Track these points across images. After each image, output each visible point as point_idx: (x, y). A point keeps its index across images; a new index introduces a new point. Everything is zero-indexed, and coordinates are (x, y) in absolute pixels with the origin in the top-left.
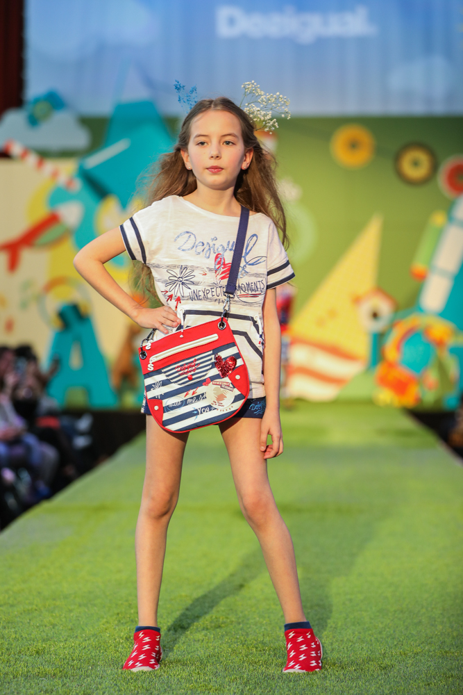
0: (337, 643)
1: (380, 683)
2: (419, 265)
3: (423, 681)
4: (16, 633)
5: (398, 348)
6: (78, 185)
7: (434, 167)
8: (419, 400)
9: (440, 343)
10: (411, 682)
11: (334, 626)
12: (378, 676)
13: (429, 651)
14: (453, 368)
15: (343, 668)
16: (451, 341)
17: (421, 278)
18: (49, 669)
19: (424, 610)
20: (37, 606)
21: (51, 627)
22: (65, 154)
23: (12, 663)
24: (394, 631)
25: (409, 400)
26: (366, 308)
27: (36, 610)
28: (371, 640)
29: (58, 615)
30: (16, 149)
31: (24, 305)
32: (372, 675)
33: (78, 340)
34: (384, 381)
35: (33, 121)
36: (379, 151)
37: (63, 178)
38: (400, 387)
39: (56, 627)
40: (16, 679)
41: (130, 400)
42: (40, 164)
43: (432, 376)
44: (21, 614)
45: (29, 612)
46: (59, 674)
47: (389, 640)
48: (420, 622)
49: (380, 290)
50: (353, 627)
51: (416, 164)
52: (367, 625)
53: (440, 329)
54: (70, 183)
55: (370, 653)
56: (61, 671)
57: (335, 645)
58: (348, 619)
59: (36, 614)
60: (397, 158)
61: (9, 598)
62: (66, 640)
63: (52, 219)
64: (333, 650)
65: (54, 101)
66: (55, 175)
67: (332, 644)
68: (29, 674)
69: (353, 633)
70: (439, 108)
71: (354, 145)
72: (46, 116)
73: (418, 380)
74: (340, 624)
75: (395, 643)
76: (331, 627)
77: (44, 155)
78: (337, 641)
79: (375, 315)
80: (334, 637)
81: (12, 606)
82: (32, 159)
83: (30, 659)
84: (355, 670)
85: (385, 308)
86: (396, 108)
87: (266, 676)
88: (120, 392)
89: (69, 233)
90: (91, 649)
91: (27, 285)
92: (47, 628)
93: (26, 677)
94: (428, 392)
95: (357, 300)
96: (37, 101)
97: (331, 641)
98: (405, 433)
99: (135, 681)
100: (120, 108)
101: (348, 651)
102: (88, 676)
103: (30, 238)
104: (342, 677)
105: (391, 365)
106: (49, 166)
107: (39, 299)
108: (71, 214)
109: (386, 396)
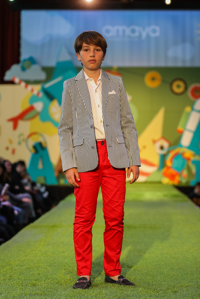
0: (155, 282)
1: (173, 298)
2: (180, 128)
3: (191, 297)
4: (24, 277)
5: (171, 161)
6: (41, 94)
7: (186, 88)
8: (180, 182)
9: (188, 159)
10: (186, 298)
11: (153, 275)
12: (172, 295)
13: (192, 285)
14: (194, 169)
15: (158, 292)
16: (193, 158)
17: (181, 133)
18: (38, 292)
19: (189, 269)
20: (32, 266)
21: (38, 275)
22: (36, 82)
23: (24, 289)
24: (177, 277)
25: (176, 182)
26: (158, 145)
27: (31, 268)
28: (168, 281)
29: (41, 270)
30: (17, 80)
31: (19, 143)
32: (170, 295)
33: (41, 157)
34: (165, 175)
35: (23, 69)
36: (163, 81)
37: (35, 92)
38: (172, 177)
39: (41, 275)
40: (26, 296)
41: (62, 182)
42: (26, 86)
43: (185, 172)
44: (26, 269)
45: (29, 269)
46: (43, 294)
47: (175, 281)
48: (187, 273)
49: (164, 138)
50: (161, 275)
51: (178, 86)
52: (166, 275)
53: (188, 153)
54: (38, 94)
55: (168, 286)
56: (44, 293)
57: (154, 283)
58: (158, 272)
59: (31, 269)
60: (171, 84)
61: (20, 263)
62: (45, 280)
63: (31, 108)
64: (153, 284)
65: (32, 61)
66: (32, 90)
67: (152, 282)
68: (31, 294)
69: (161, 278)
70: (188, 64)
71: (153, 79)
72: (29, 67)
73: (180, 174)
74: (155, 274)
75: (178, 282)
76: (152, 275)
77: (28, 82)
78: (154, 281)
79: (162, 148)
80: (153, 279)
81: (22, 266)
82: (23, 84)
83: (31, 288)
84: (163, 293)
85: (166, 145)
86: (170, 64)
87: (127, 295)
88: (58, 178)
89: (38, 114)
90: (55, 284)
91: (21, 135)
92: (36, 275)
93: (30, 295)
94: (183, 179)
95: (154, 142)
96: (25, 60)
97: (152, 281)
98: (176, 196)
99: (74, 297)
100: (59, 64)
101: (159, 285)
102: (55, 295)
103: (22, 116)
104: (158, 295)
105: (169, 168)
106: (30, 87)
107: (26, 141)
108: (39, 106)
109: (166, 180)
